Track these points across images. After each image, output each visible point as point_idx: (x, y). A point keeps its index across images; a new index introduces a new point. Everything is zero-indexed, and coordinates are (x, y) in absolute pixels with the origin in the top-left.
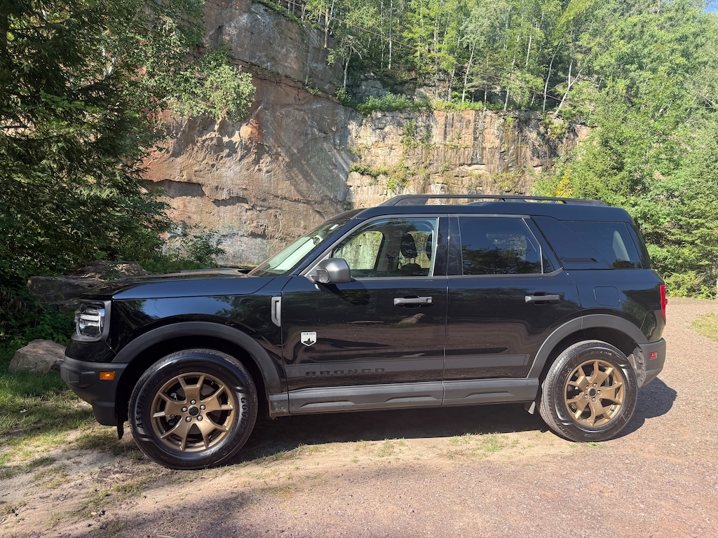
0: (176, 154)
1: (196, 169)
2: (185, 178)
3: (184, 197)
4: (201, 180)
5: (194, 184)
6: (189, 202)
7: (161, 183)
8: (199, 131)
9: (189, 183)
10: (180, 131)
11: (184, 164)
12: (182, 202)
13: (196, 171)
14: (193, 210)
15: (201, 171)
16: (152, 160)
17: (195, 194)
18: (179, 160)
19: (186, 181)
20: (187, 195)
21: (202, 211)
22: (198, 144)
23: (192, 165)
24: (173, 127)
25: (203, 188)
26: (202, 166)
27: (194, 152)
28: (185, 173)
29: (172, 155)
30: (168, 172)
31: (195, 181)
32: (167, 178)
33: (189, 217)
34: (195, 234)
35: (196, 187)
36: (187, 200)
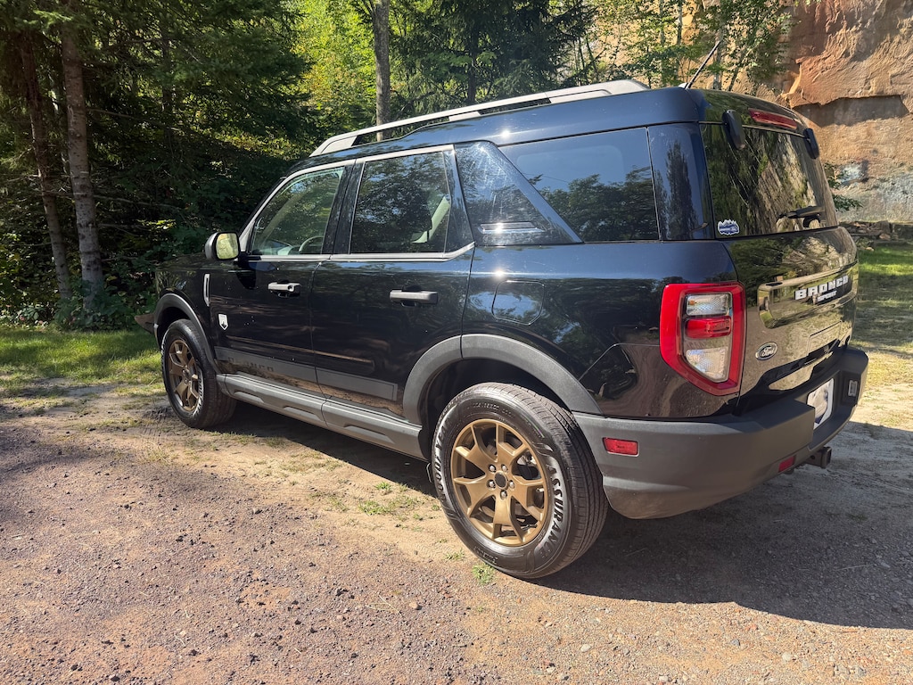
0: (860, 56)
1: (894, 71)
2: (873, 90)
3: (869, 121)
4: (900, 89)
5: (890, 97)
6: (877, 128)
7: (833, 104)
8: (905, 7)
9: (880, 97)
10: (871, 17)
11: (874, 69)
12: (864, 129)
13: (893, 76)
14: (883, 138)
15: (903, 73)
16: (820, 73)
17: (889, 113)
18: (865, 63)
19: (874, 94)
20: (873, 117)
21: (899, 138)
22: (902, 30)
23: (888, 67)
24: (859, 13)
25: (905, 102)
26: (905, 66)
27: (892, 46)
28: (873, 83)
29: (855, 58)
30: (845, 86)
31: (889, 92)
32: (843, 95)
33: (875, 151)
34: (881, 177)
35: (890, 102)
36: (874, 125)
